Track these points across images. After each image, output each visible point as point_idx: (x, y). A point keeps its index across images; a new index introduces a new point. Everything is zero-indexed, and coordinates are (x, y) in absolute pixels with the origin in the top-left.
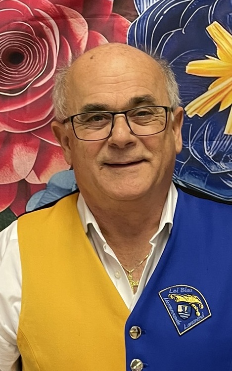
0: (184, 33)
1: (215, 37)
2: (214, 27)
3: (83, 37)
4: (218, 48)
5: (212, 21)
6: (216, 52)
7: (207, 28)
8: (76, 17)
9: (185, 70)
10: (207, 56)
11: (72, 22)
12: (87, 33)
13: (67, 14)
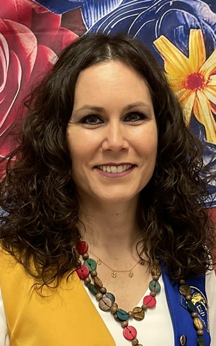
1: (162, 51)
2: (161, 41)
3: (33, 51)
4: (165, 62)
5: (159, 35)
6: (164, 66)
7: (154, 43)
8: (25, 32)
11: (21, 36)
12: (36, 47)
13: (16, 29)
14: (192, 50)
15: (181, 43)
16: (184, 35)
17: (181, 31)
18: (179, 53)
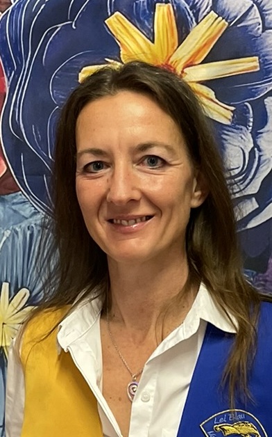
0: (74, 28)
1: (117, 33)
2: (115, 20)
4: (121, 49)
5: (112, 11)
6: (120, 54)
7: (106, 22)
9: (78, 79)
10: (107, 59)
14: (159, 32)
15: (144, 22)
16: (147, 12)
17: (144, 6)
18: (140, 36)
